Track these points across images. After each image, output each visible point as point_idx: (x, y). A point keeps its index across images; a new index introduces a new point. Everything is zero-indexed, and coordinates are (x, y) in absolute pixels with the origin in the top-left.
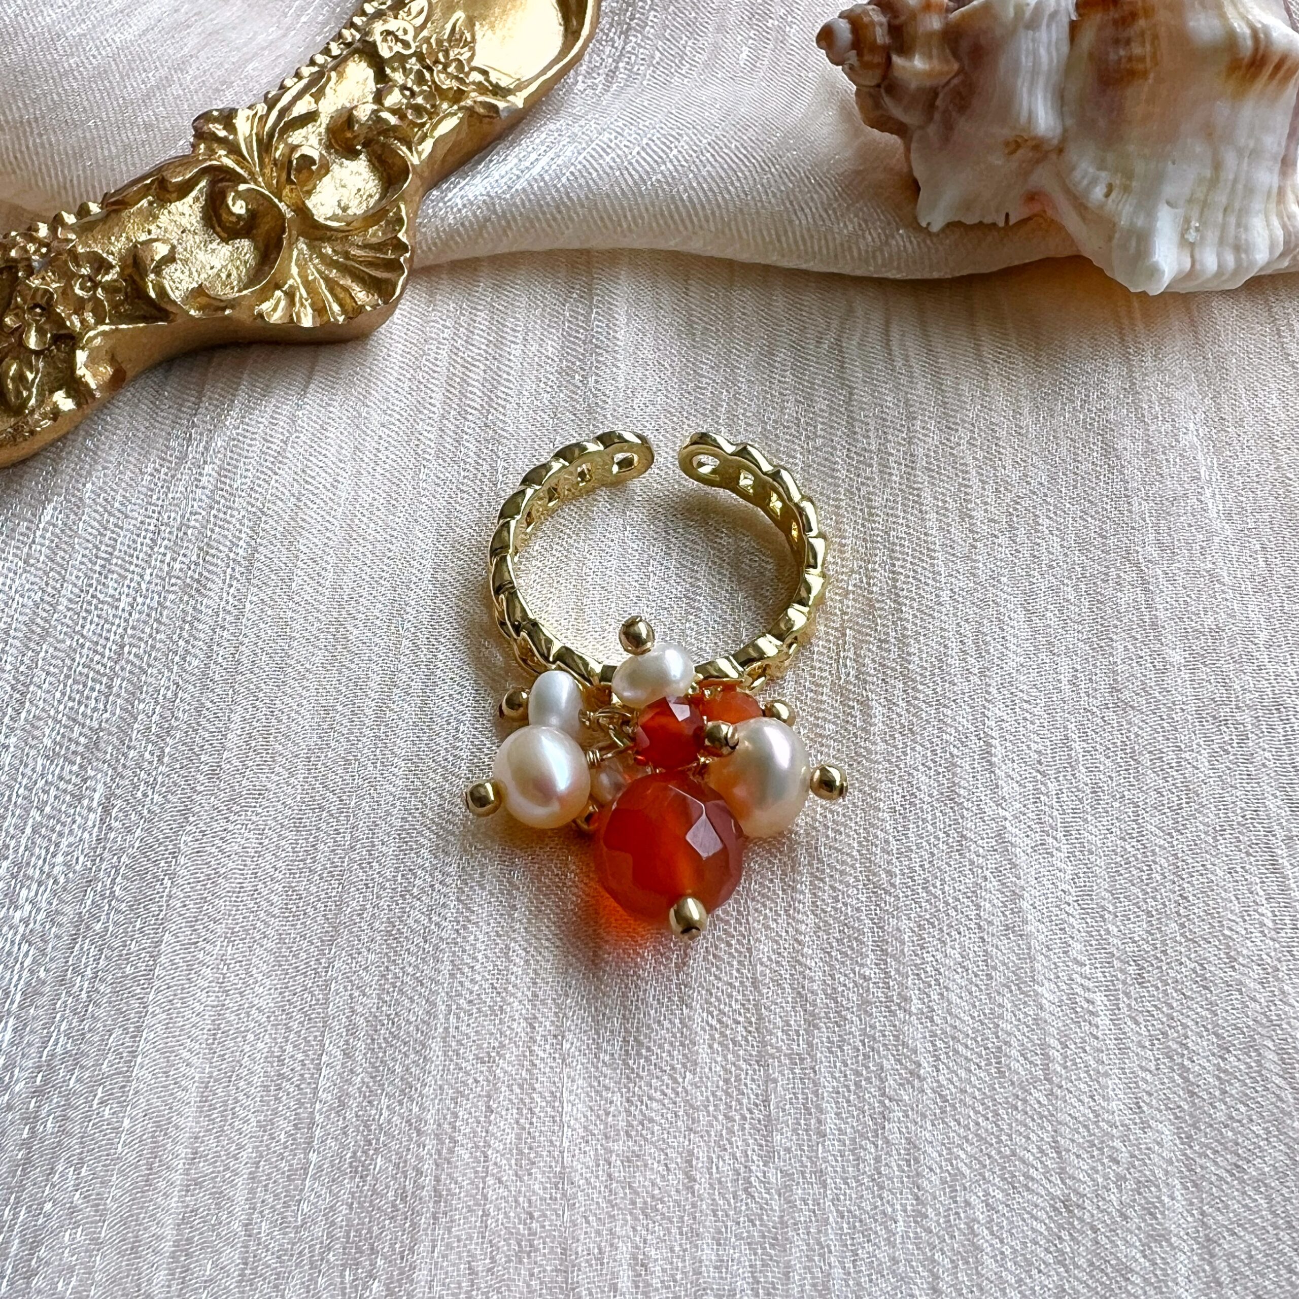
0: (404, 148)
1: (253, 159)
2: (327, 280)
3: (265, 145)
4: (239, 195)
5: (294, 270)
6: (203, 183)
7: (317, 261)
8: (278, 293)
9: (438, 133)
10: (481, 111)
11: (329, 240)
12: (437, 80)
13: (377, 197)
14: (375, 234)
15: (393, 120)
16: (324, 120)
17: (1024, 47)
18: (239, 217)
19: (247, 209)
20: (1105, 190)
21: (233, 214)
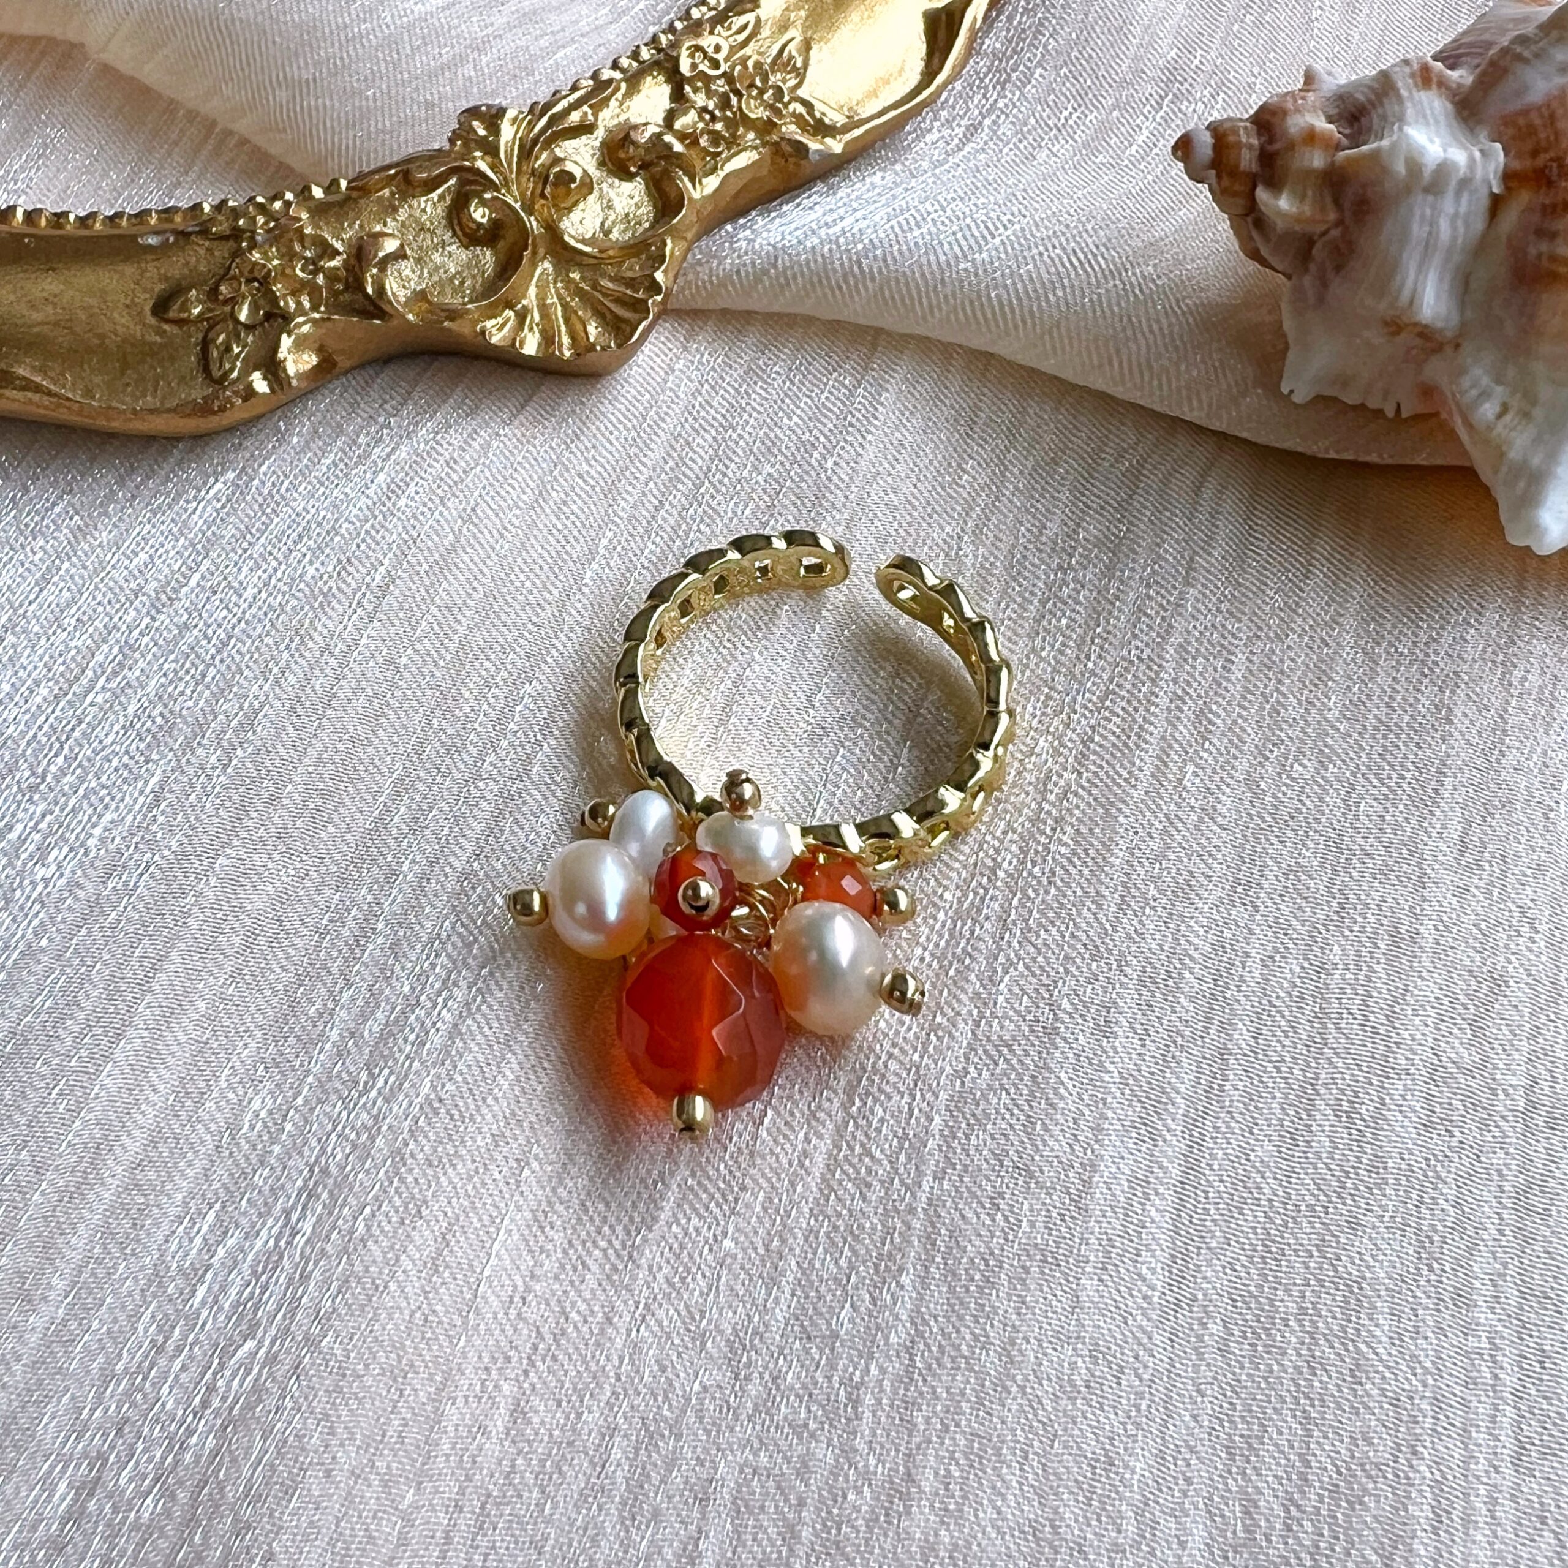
0: (686, 179)
1: (510, 164)
2: (565, 306)
3: (527, 151)
4: (483, 203)
5: (532, 291)
6: (452, 181)
7: (559, 285)
8: (509, 313)
9: (729, 167)
10: (788, 149)
11: (580, 265)
12: (744, 106)
13: (647, 225)
14: (633, 268)
15: (678, 147)
16: (600, 133)
17: (1418, 213)
18: (480, 225)
19: (490, 219)
20: (1498, 409)
21: (474, 221)
